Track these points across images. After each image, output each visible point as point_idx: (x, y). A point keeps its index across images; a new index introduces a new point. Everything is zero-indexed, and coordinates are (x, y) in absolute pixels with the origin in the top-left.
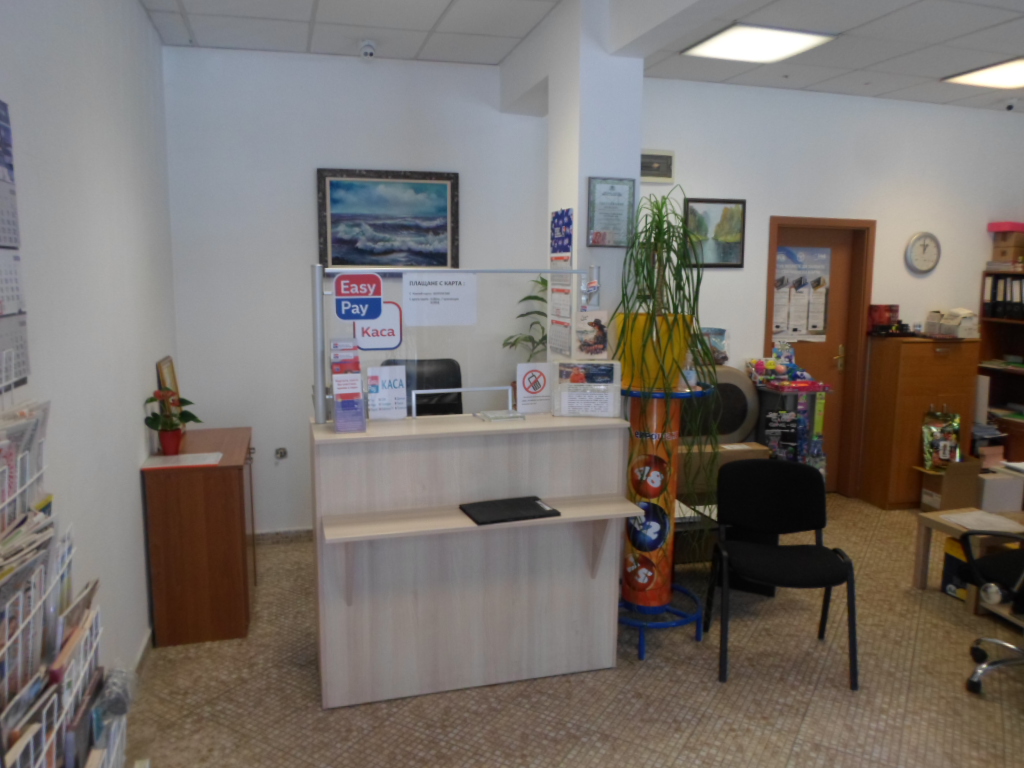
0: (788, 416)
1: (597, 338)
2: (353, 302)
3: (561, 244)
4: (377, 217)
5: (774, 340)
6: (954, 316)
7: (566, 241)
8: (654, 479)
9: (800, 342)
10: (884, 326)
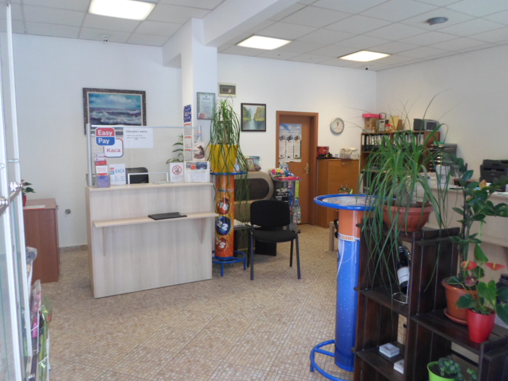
0: (284, 190)
1: (201, 153)
2: (103, 138)
3: (187, 119)
4: (110, 109)
5: (279, 161)
6: (349, 150)
7: (189, 117)
8: (225, 207)
9: (291, 162)
10: (323, 155)
